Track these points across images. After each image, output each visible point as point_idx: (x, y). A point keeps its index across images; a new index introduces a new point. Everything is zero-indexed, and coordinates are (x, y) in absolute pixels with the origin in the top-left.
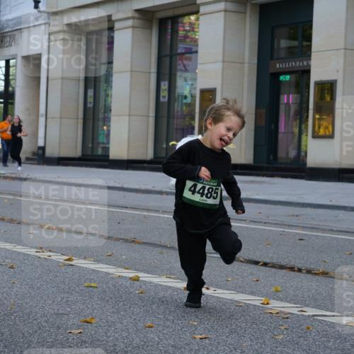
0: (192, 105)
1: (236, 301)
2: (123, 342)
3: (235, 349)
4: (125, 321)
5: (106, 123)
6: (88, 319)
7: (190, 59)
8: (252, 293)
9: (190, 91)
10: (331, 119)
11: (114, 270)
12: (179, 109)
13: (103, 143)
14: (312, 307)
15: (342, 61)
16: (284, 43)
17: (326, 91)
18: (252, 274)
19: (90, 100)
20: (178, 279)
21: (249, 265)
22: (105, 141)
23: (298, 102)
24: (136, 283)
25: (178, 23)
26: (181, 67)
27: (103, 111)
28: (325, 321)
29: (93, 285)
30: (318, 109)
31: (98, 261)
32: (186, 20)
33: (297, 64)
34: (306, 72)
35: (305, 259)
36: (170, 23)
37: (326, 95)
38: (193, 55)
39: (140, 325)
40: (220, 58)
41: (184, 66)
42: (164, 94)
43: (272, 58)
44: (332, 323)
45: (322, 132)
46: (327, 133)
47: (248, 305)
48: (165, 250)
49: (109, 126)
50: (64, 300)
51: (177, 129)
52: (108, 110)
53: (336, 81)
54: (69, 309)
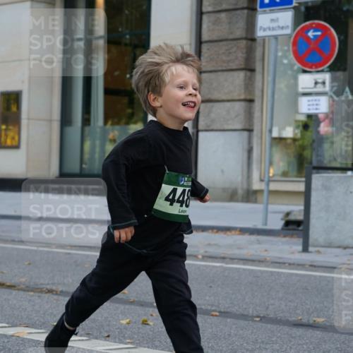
10: (17, 129)
15: (27, 72)
17: (12, 102)
37: (13, 106)
45: (9, 142)
46: (14, 144)
53: (21, 92)
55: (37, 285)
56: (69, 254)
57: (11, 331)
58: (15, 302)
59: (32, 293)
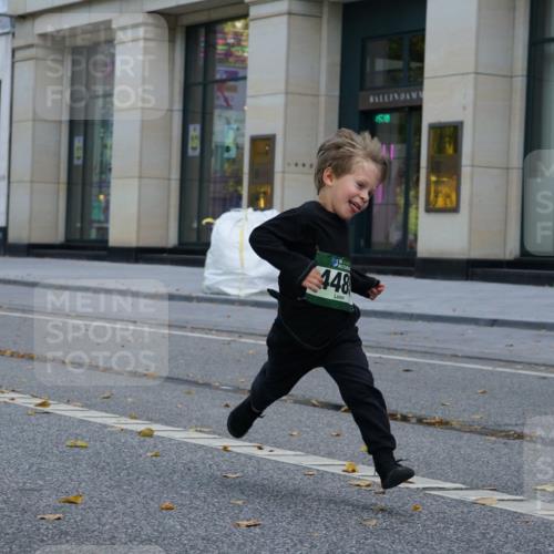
0: (237, 161)
1: (305, 468)
2: (126, 533)
3: (301, 542)
4: (129, 500)
5: (104, 189)
6: (71, 498)
7: (234, 89)
8: (330, 455)
9: (235, 139)
10: (454, 183)
11: (114, 420)
12: (218, 168)
13: (99, 222)
14: (423, 476)
15: (471, 92)
16: (381, 65)
17: (447, 139)
18: (329, 425)
19: (78, 153)
20: (214, 433)
21: (326, 411)
22: (102, 218)
23: (404, 155)
24: (148, 439)
25: (215, 32)
26: (221, 102)
27: (98, 171)
28: (442, 497)
29: (79, 443)
30: (435, 167)
31: (88, 406)
32: (228, 27)
33: (402, 97)
34: (416, 109)
35: (413, 401)
36: (202, 32)
37: (447, 146)
38: (241, 83)
39: (154, 505)
40: (282, 87)
41: (226, 100)
42: (194, 143)
43: (362, 88)
44: (452, 500)
45: (440, 203)
46: (449, 205)
47: (323, 474)
48: (194, 389)
49: (107, 195)
50: (34, 469)
51: (214, 199)
52: (106, 169)
53: (461, 123)
54: (41, 483)
55: (499, 426)
56: (544, 378)
57: (472, 496)
58: (469, 451)
59: (493, 438)
